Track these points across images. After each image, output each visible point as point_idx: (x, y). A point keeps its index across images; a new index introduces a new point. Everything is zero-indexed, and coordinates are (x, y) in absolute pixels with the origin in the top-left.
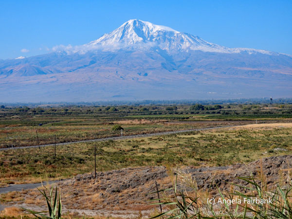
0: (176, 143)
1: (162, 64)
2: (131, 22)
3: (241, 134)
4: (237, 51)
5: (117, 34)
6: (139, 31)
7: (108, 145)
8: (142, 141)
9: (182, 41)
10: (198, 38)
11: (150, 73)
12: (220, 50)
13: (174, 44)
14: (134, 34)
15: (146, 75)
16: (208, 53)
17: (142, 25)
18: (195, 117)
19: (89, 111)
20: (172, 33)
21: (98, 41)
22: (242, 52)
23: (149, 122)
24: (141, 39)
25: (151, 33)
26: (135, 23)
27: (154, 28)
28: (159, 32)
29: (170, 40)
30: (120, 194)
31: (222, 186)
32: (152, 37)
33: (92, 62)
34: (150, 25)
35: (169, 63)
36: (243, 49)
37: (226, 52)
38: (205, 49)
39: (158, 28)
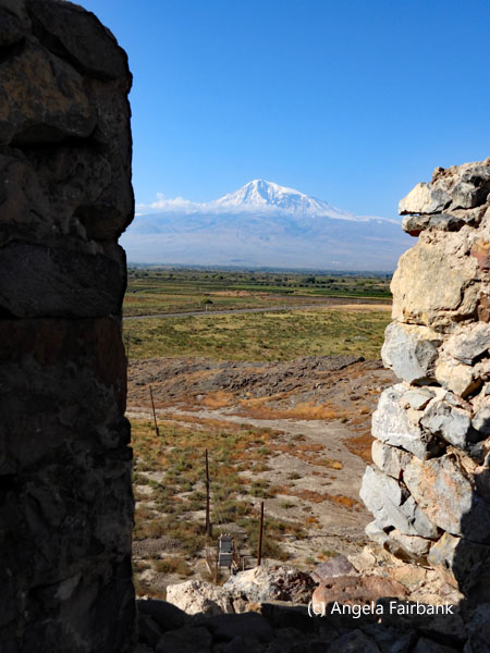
0: (254, 324)
1: (286, 229)
2: (255, 182)
3: (332, 316)
4: (367, 219)
5: (240, 194)
6: (263, 192)
7: (182, 322)
8: (224, 319)
9: (308, 205)
10: (326, 203)
11: (272, 237)
12: (348, 217)
13: (300, 208)
14: (258, 195)
15: (268, 239)
16: (336, 220)
17: (267, 187)
18: (301, 291)
19: (194, 278)
20: (299, 196)
21: (220, 200)
22: (371, 220)
23: (248, 294)
24: (265, 201)
25: (276, 196)
26: (259, 183)
27: (280, 190)
28: (284, 194)
29: (295, 204)
30: (143, 388)
31: (248, 387)
32: (277, 200)
33: (212, 223)
34: (275, 186)
35: (293, 228)
36: (373, 218)
37: (355, 220)
38: (332, 215)
39: (285, 190)
